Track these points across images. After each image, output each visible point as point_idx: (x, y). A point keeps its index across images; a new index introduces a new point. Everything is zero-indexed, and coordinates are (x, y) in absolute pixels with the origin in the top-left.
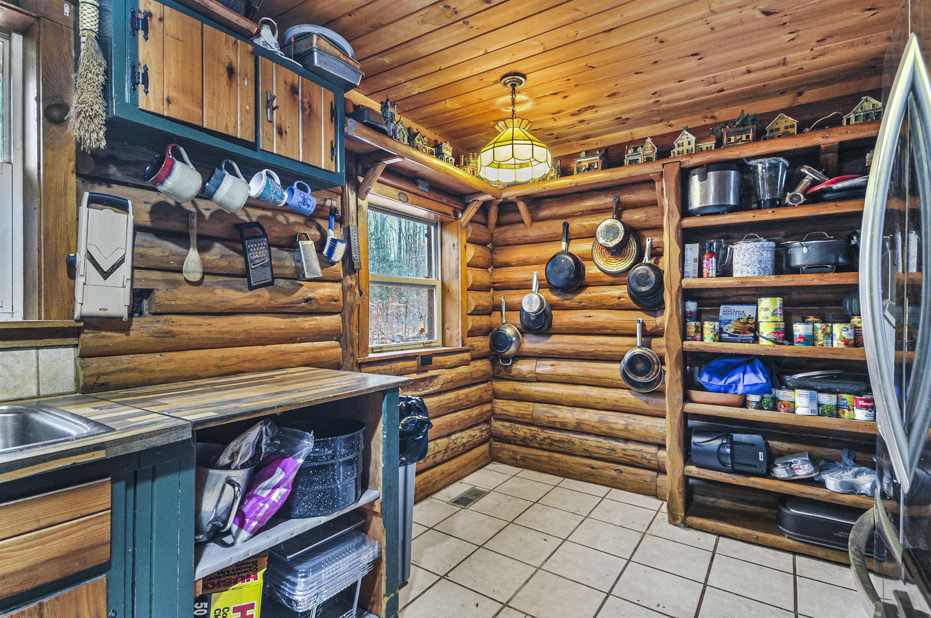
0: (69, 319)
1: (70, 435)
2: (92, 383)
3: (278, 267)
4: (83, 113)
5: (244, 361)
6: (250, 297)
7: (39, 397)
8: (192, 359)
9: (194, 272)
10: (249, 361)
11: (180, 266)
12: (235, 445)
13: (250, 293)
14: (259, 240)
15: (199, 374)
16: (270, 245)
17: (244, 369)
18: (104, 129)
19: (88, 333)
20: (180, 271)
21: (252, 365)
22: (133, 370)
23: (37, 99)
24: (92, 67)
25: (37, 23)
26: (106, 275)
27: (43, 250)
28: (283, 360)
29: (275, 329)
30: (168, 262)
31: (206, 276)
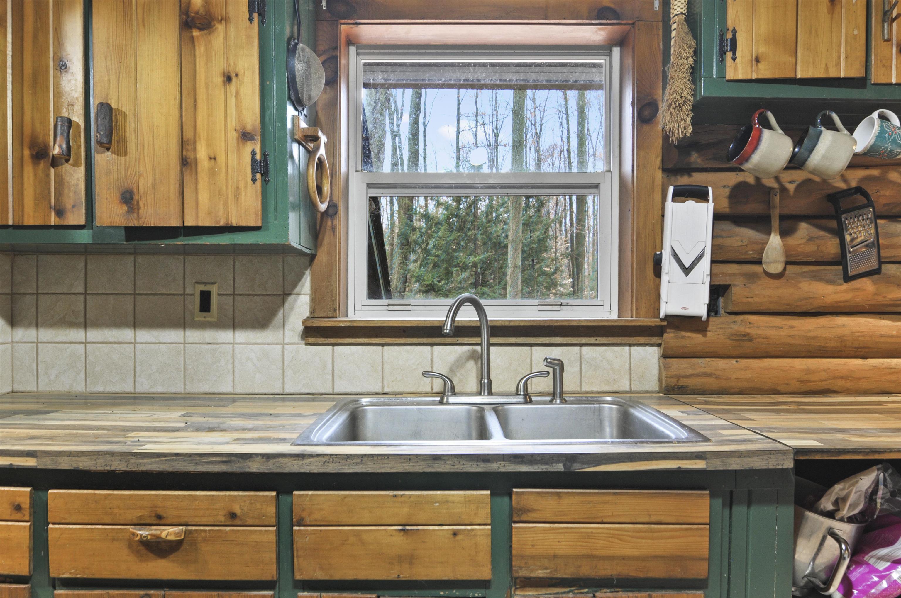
0: (654, 318)
1: (668, 437)
2: (673, 385)
3: (888, 247)
4: (673, 103)
5: (835, 378)
6: (846, 291)
7: (630, 392)
8: (770, 369)
9: (775, 262)
10: (842, 378)
11: (758, 257)
12: (843, 489)
13: (845, 286)
14: (861, 211)
15: (779, 388)
16: (878, 217)
17: (835, 388)
18: (691, 114)
19: (670, 333)
20: (759, 262)
21: (848, 384)
22: (710, 375)
23: (633, 104)
24: (683, 52)
25: (632, 29)
26: (687, 271)
27: (635, 250)
28: (894, 381)
29: (882, 336)
30: (746, 253)
31: (789, 267)
